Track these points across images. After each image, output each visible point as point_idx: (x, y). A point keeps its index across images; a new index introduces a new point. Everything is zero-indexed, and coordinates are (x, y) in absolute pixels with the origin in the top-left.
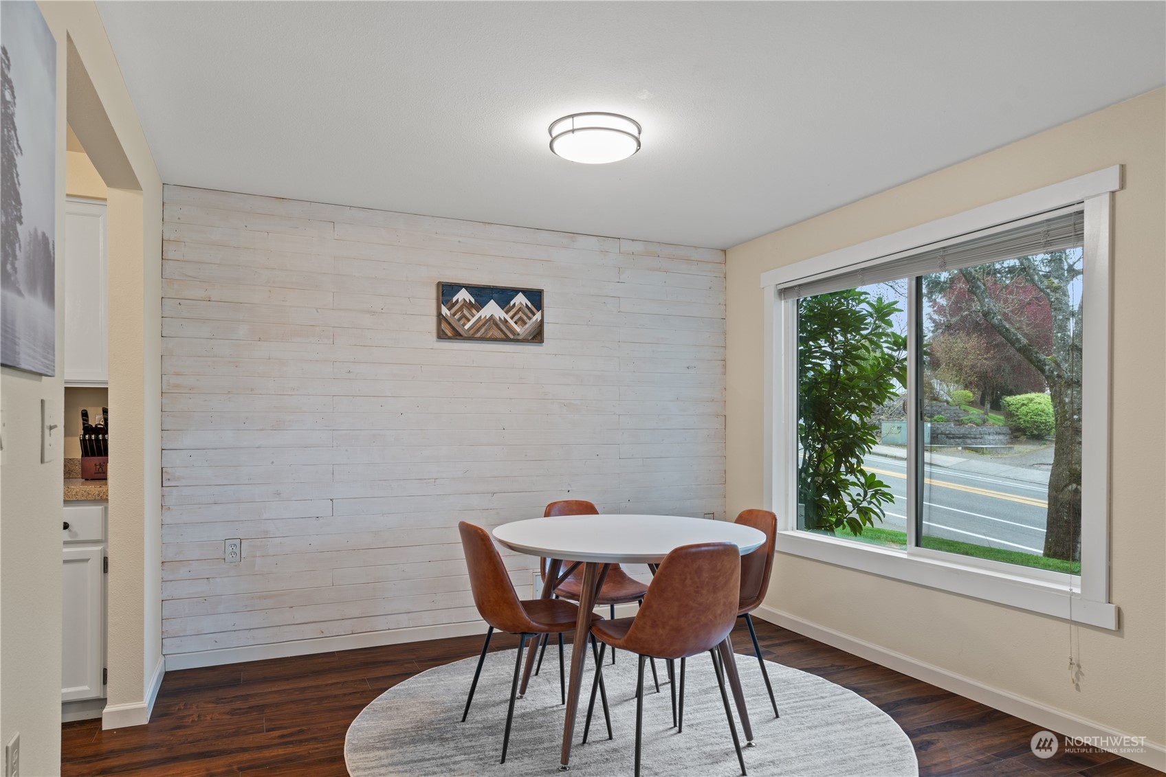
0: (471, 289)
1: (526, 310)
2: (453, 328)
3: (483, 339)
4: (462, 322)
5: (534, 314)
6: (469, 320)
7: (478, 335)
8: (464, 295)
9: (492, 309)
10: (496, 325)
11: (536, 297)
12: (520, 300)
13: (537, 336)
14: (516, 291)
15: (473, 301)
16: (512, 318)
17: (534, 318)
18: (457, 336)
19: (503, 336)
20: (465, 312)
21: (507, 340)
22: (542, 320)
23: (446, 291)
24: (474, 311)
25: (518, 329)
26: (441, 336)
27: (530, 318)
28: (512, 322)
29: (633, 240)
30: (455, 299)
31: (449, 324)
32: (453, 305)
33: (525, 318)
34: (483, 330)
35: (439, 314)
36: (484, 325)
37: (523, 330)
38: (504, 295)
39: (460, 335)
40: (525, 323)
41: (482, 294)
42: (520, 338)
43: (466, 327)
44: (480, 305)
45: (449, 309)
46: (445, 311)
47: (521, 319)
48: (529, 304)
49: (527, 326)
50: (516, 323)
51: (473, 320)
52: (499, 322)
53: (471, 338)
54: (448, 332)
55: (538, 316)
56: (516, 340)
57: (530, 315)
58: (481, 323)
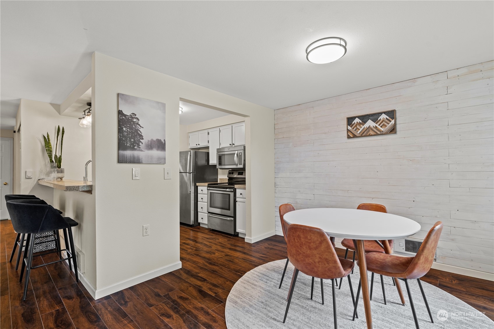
0: (359, 117)
1: (387, 121)
2: (353, 134)
3: (366, 136)
4: (356, 131)
5: (390, 121)
6: (359, 130)
7: (364, 135)
8: (357, 120)
9: (370, 123)
10: (372, 129)
11: (392, 114)
12: (384, 116)
13: (393, 130)
14: (381, 113)
15: (361, 122)
17: (391, 123)
18: (355, 136)
19: (375, 134)
20: (358, 127)
21: (377, 135)
22: (395, 124)
23: (350, 120)
24: (362, 126)
25: (382, 129)
26: (349, 137)
27: (388, 124)
28: (379, 127)
29: (458, 69)
30: (353, 123)
31: (351, 132)
32: (353, 125)
33: (386, 124)
34: (366, 132)
35: (348, 129)
36: (366, 130)
37: (385, 129)
38: (375, 117)
39: (356, 136)
40: (386, 126)
41: (364, 118)
42: (384, 133)
43: (358, 133)
44: (364, 122)
45: (351, 127)
46: (349, 128)
47: (383, 125)
48: (388, 118)
49: (387, 127)
50: (381, 127)
51: (361, 129)
52: (373, 128)
53: (362, 136)
54: (351, 136)
55: (393, 122)
56: (382, 134)
57: (388, 122)
58: (365, 130)
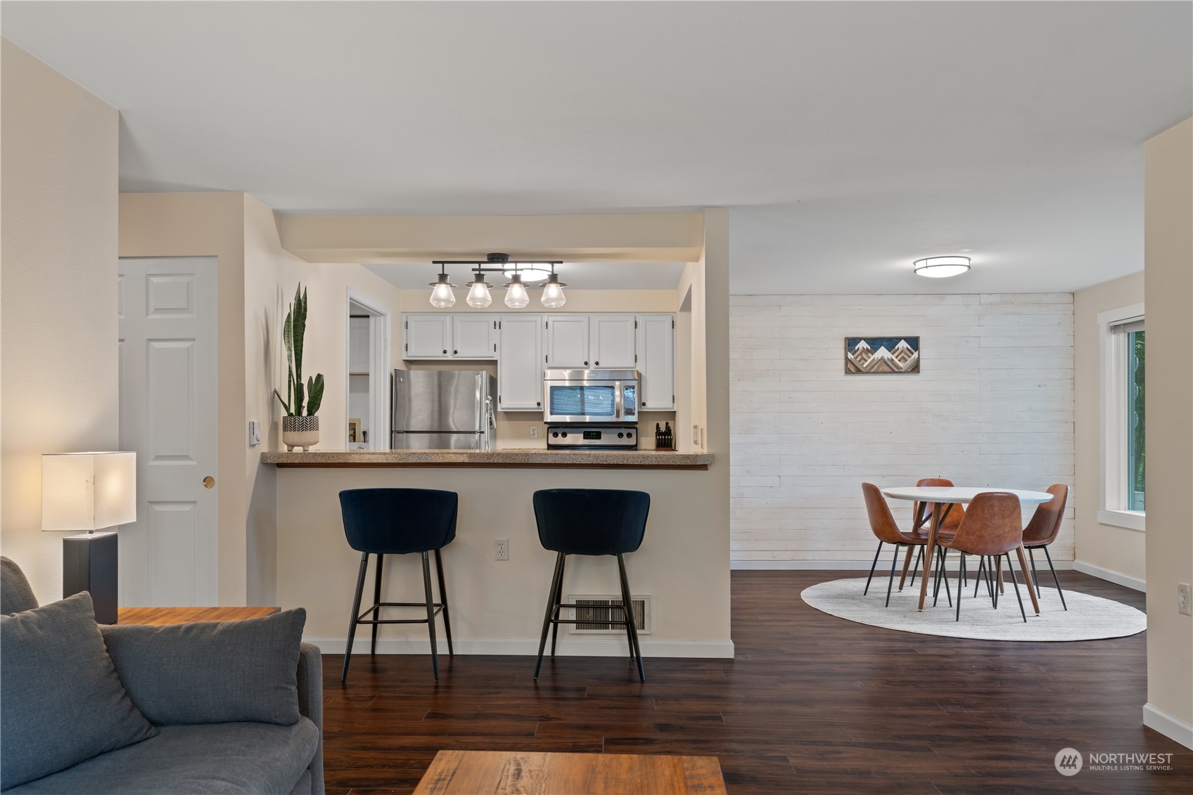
0: (866, 340)
1: (907, 352)
2: (856, 367)
3: (876, 373)
4: (861, 362)
5: (913, 354)
6: (866, 361)
7: (873, 370)
8: (863, 345)
9: (883, 352)
10: (886, 363)
11: (914, 342)
12: (903, 345)
13: (915, 368)
14: (899, 339)
15: (869, 348)
16: (897, 357)
17: (913, 357)
18: (858, 371)
19: (890, 370)
20: (864, 356)
21: (893, 372)
22: (919, 358)
23: (851, 343)
24: (870, 355)
25: (901, 364)
26: (848, 372)
27: (910, 357)
28: (896, 360)
29: (991, 294)
30: (856, 348)
31: (853, 364)
32: (856, 352)
33: (906, 357)
34: (876, 367)
35: (847, 358)
36: (877, 363)
37: (905, 365)
38: (891, 343)
39: (861, 371)
40: (906, 360)
41: (875, 343)
42: (902, 370)
43: (865, 366)
44: (874, 350)
45: (853, 355)
46: (850, 356)
47: (903, 358)
48: (909, 347)
49: (908, 362)
50: (899, 360)
51: (869, 361)
52: (887, 361)
53: (868, 373)
54: (853, 369)
55: (916, 355)
56: (899, 372)
57: (910, 354)
58: (874, 362)
